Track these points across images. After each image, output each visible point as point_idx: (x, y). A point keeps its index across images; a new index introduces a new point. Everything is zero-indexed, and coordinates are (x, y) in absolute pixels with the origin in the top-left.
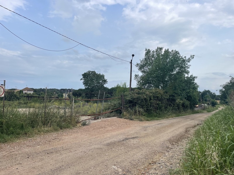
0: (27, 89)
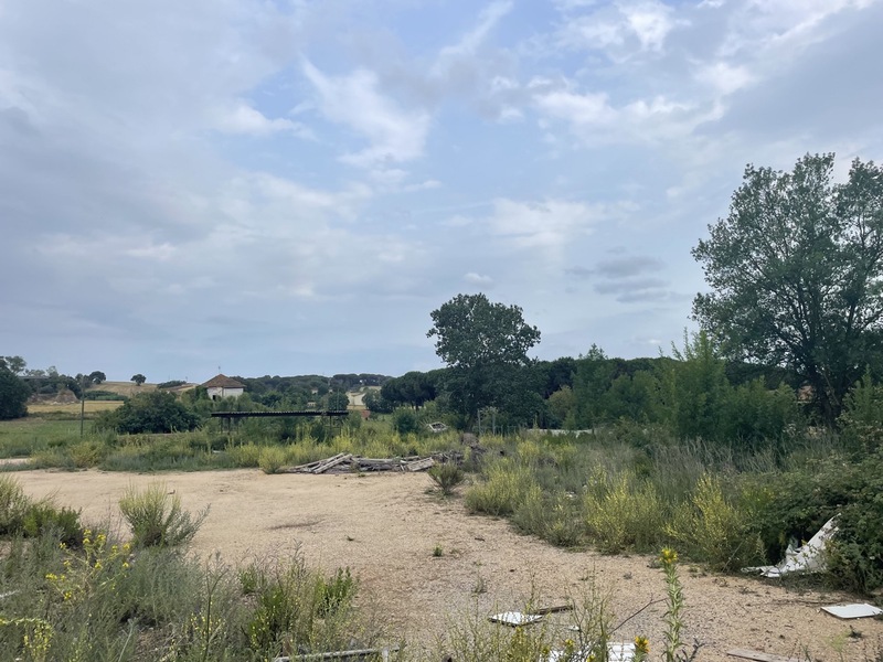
0: (220, 381)
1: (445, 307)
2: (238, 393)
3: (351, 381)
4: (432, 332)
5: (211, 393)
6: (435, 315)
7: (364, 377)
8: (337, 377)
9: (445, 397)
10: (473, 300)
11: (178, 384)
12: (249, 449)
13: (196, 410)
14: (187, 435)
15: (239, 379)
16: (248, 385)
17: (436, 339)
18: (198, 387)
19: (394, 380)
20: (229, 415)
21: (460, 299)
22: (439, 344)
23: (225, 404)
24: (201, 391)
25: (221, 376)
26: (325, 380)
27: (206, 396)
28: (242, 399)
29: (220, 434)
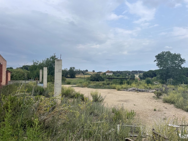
0: (108, 72)
1: (159, 55)
2: (111, 74)
3: (136, 72)
4: (155, 61)
5: (107, 74)
6: (156, 56)
7: (139, 71)
8: (132, 71)
9: (159, 76)
10: (166, 53)
11: (101, 72)
12: (114, 85)
13: (104, 77)
14: (102, 82)
15: (112, 71)
16: (114, 73)
17: (156, 62)
18: (104, 73)
19: (146, 72)
20: (110, 78)
21: (163, 53)
22: (157, 63)
23: (109, 76)
24: (105, 74)
25: (108, 71)
26: (130, 72)
27: (106, 75)
28: (112, 75)
29: (108, 82)
